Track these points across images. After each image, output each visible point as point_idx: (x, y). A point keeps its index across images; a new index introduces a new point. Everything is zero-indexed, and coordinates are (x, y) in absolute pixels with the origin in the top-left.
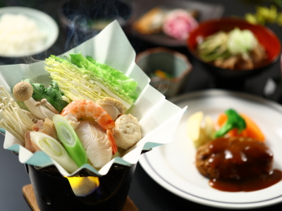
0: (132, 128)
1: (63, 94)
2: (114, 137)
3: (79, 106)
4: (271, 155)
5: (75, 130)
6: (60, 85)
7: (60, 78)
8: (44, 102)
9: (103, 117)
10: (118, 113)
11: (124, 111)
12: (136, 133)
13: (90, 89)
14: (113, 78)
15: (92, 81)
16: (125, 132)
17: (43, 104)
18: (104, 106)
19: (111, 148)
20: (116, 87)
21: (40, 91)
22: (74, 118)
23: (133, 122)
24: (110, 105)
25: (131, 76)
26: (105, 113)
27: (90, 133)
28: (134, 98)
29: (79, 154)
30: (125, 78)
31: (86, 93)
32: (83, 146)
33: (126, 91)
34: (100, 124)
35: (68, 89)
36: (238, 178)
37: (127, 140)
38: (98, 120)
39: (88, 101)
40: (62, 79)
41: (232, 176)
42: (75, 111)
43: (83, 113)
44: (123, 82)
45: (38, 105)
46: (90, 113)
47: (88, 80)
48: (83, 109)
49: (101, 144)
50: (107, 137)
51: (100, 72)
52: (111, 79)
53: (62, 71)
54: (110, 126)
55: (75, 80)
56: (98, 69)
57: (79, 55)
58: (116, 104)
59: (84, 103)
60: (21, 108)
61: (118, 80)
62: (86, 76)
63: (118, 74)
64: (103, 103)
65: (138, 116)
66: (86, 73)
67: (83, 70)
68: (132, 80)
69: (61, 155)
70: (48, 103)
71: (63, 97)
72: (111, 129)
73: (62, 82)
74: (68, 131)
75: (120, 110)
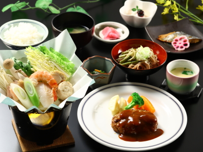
0: (68, 89)
1: (32, 67)
2: (56, 92)
3: (39, 74)
4: (156, 120)
5: (35, 87)
6: (31, 62)
7: (32, 58)
8: (20, 71)
9: (52, 81)
10: (61, 79)
11: (64, 79)
12: (69, 92)
13: (48, 66)
14: (62, 61)
15: (50, 62)
16: (63, 91)
17: (20, 72)
18: (54, 75)
19: (53, 98)
20: (63, 66)
21: (19, 65)
22: (36, 80)
23: (69, 86)
24: (57, 75)
25: (72, 61)
26: (53, 79)
27: (43, 89)
28: (72, 72)
29: (35, 100)
30: (69, 62)
31: (45, 68)
32: (38, 95)
33: (68, 69)
34: (49, 84)
35: (35, 65)
36: (135, 133)
37: (63, 95)
38: (48, 82)
39: (45, 72)
40: (33, 59)
41: (132, 132)
42: (37, 76)
43: (41, 78)
44: (68, 63)
45: (16, 72)
46: (45, 78)
47: (48, 60)
48: (41, 76)
49: (48, 95)
50: (52, 91)
51: (55, 57)
52: (61, 61)
53: (33, 55)
54: (54, 86)
55: (40, 60)
56: (54, 55)
57: (44, 47)
58: (60, 75)
59: (43, 73)
60: (7, 73)
61: (65, 62)
62: (47, 58)
63: (65, 59)
64: (53, 74)
65: (73, 83)
66: (47, 57)
67: (46, 55)
68: (72, 63)
69: (25, 99)
70: (22, 72)
71: (32, 69)
72: (55, 88)
73: (32, 61)
74: (30, 86)
75: (63, 78)
